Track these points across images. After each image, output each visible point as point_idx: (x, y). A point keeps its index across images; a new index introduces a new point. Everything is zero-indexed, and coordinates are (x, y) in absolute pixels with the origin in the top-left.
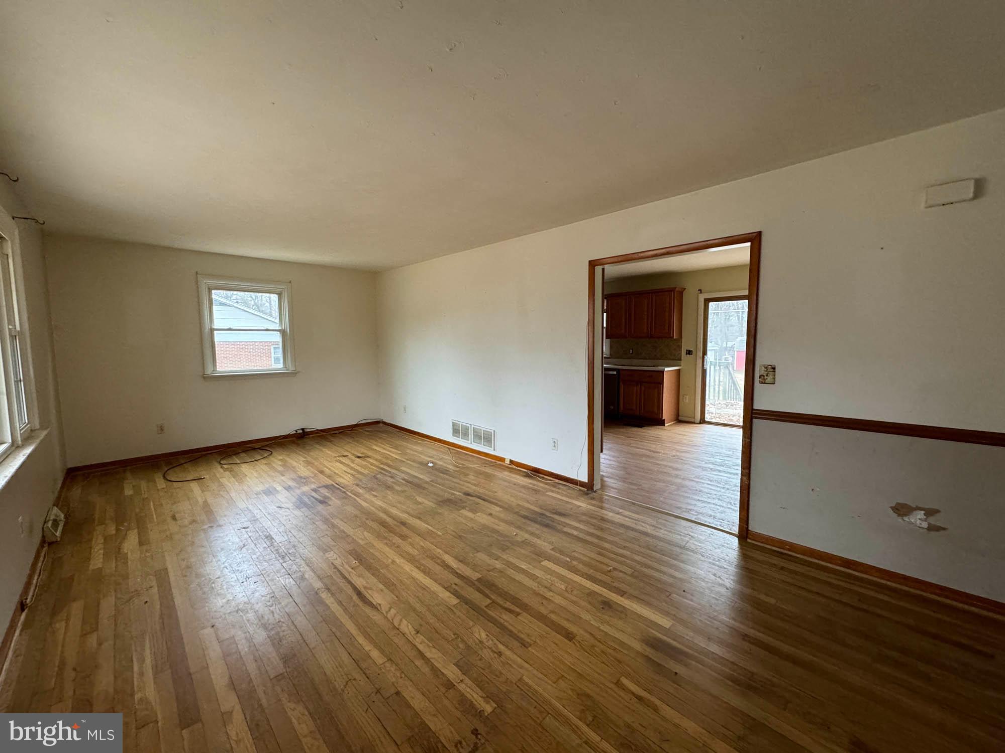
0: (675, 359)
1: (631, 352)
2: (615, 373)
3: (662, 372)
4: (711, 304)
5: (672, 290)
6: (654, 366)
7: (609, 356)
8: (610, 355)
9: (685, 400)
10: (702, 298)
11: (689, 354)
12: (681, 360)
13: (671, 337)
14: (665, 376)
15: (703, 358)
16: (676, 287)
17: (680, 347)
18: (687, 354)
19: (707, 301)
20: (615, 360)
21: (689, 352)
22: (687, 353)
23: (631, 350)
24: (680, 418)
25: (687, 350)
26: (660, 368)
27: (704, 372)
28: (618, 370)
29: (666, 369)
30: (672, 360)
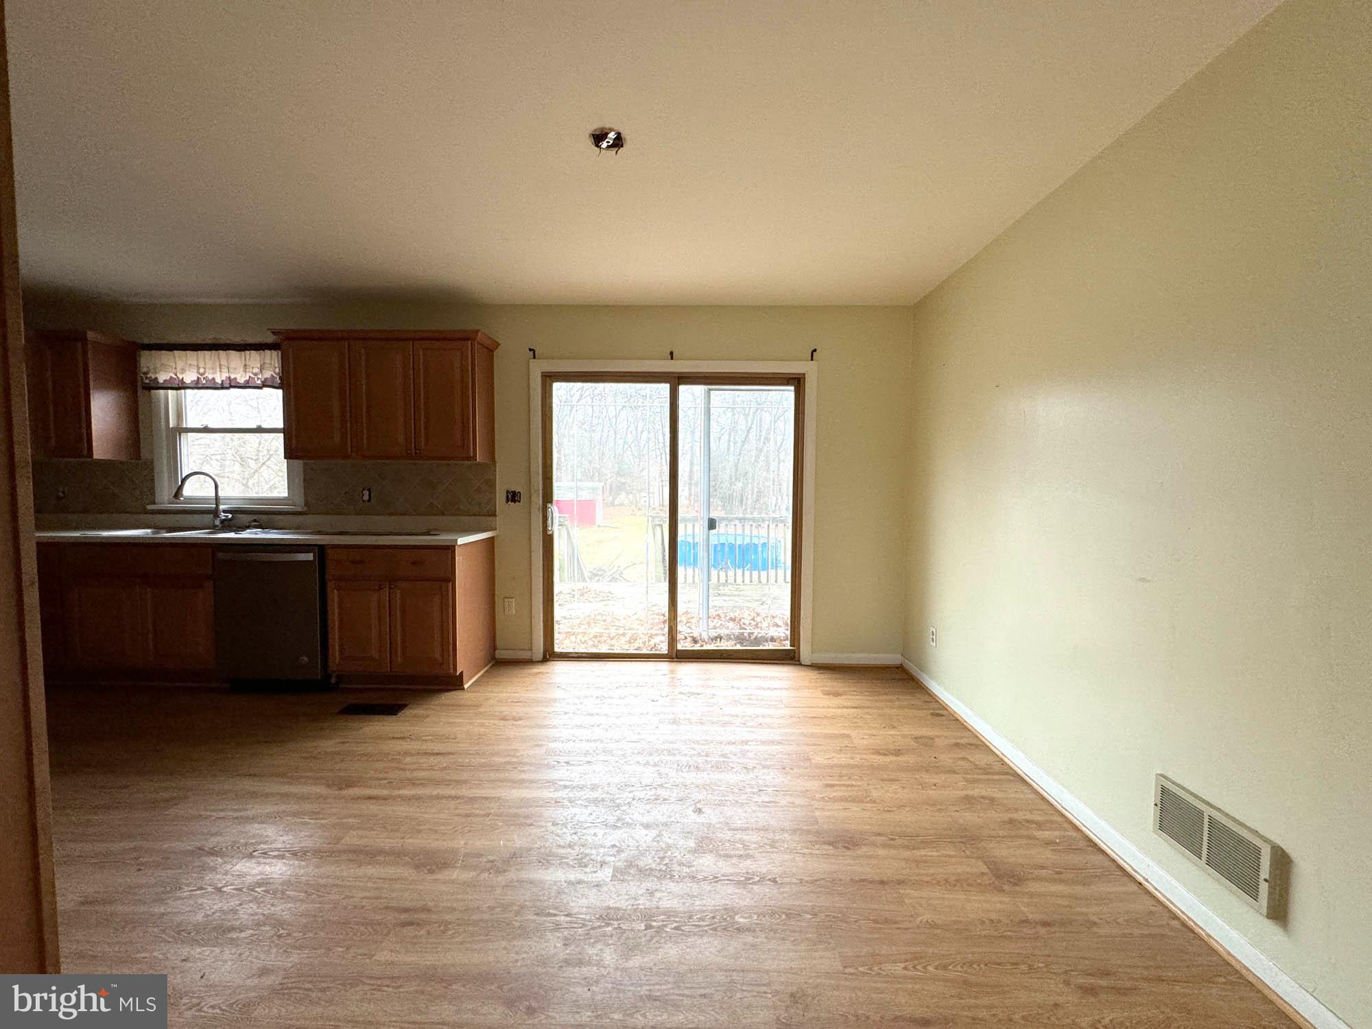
0: (482, 515)
1: (366, 497)
2: (310, 557)
3: (450, 549)
4: (557, 386)
5: (467, 337)
6: (428, 533)
7: (299, 509)
8: (306, 504)
9: (509, 610)
10: (537, 369)
11: (514, 500)
12: (494, 515)
13: (468, 458)
14: (459, 559)
15: (545, 510)
16: (477, 331)
17: (491, 484)
18: (508, 500)
19: (550, 378)
20: (319, 518)
21: (513, 497)
22: (507, 497)
23: (366, 493)
24: (500, 654)
25: (508, 492)
26: (443, 538)
27: (548, 541)
28: (321, 550)
29: (462, 541)
30: (475, 515)
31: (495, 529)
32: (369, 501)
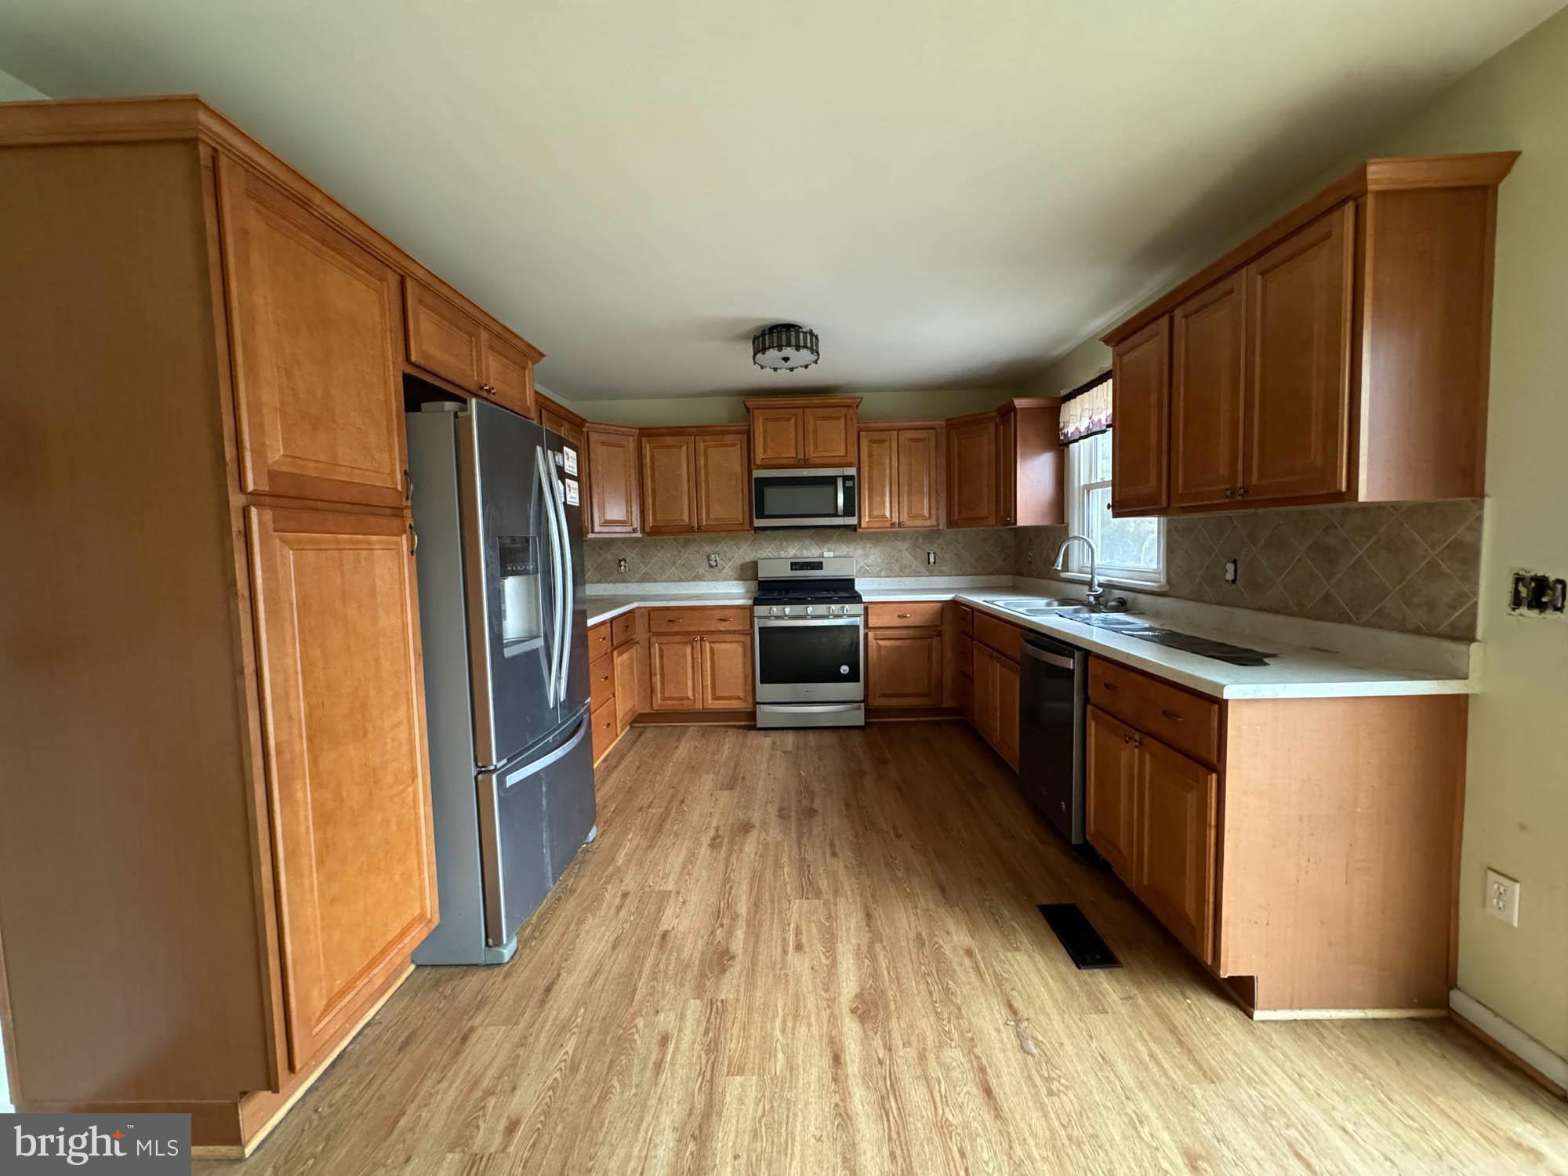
0: (1442, 634)
8: (1168, 581)
11: (1539, 604)
17: (1467, 556)
18: (1517, 602)
23: (1230, 567)
25: (1518, 579)
30: (1417, 632)
31: (1465, 677)
32: (1234, 581)
